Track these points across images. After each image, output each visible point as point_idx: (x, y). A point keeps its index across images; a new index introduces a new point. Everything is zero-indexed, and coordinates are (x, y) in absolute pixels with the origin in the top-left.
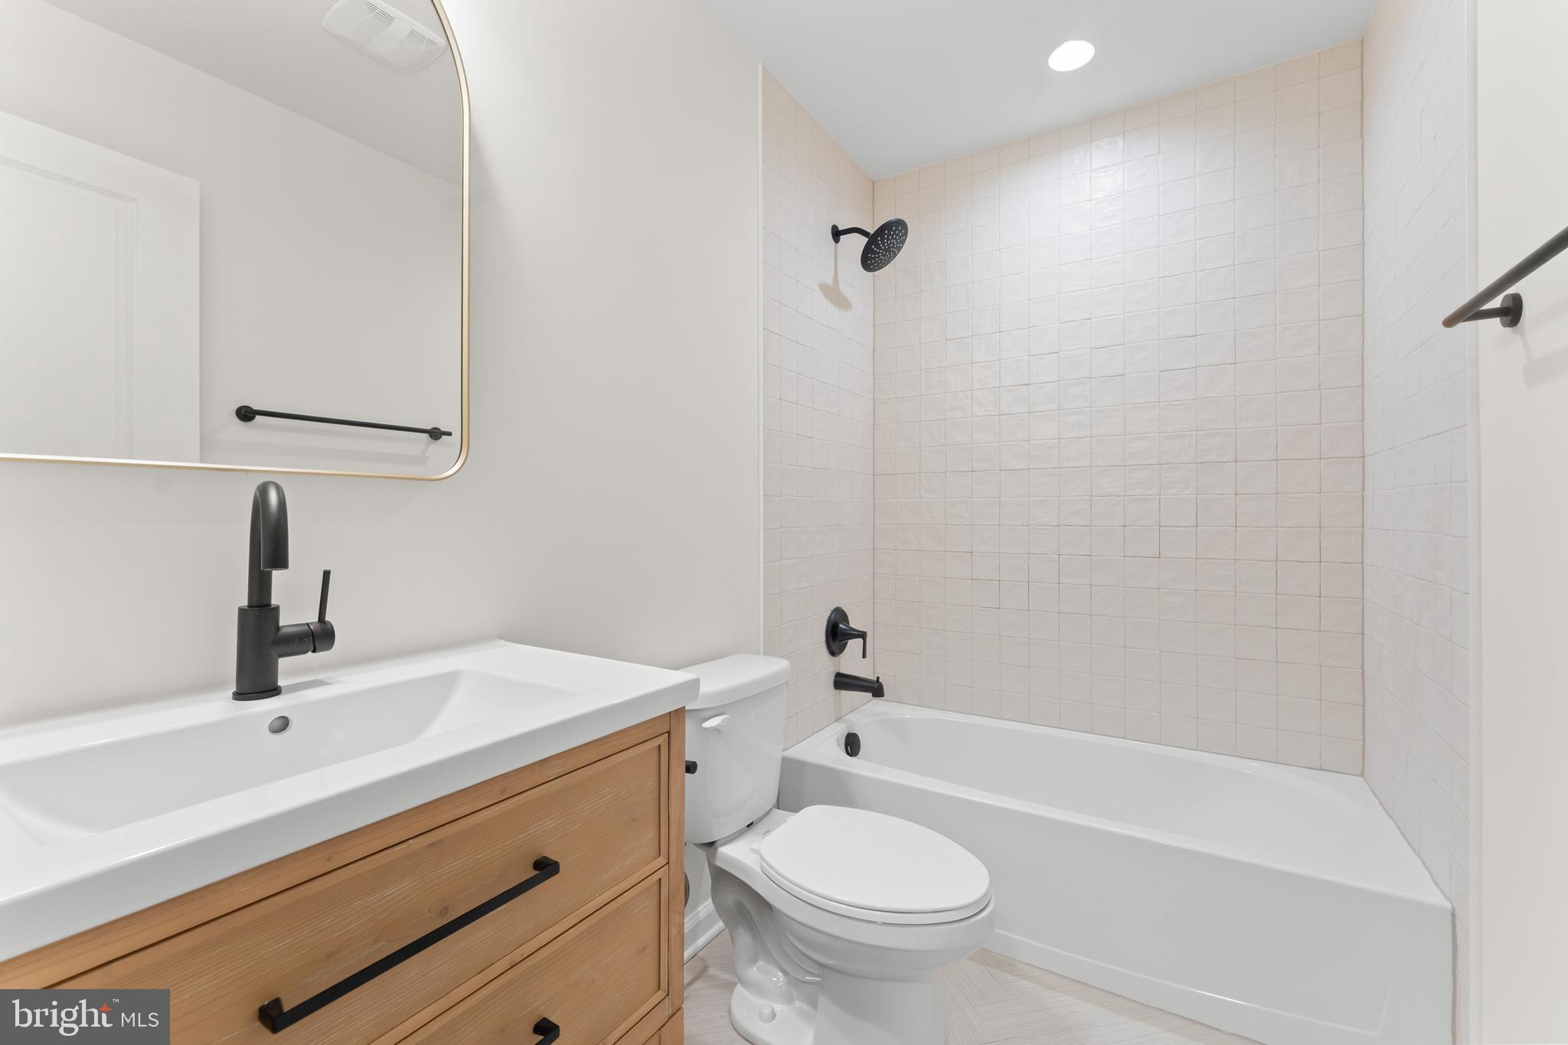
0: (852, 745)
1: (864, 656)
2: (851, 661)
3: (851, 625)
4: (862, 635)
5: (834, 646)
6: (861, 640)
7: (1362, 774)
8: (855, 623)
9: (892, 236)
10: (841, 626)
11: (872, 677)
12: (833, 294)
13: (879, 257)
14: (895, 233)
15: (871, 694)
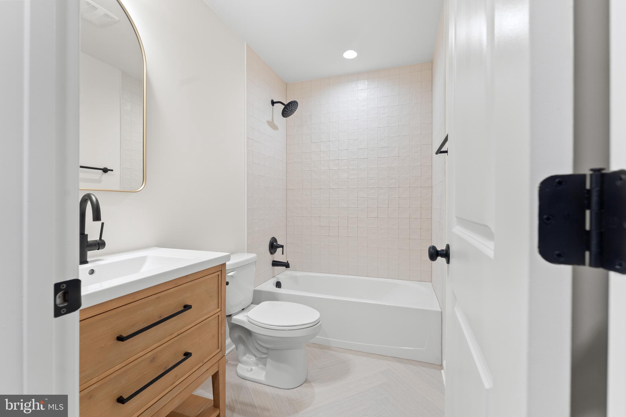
0: (278, 285)
1: (283, 254)
2: (278, 256)
3: (278, 243)
4: (282, 247)
5: (272, 251)
6: (281, 248)
7: (431, 282)
8: (280, 242)
9: (293, 106)
10: (274, 243)
11: (285, 261)
12: (272, 124)
13: (288, 113)
14: (293, 105)
15: (285, 267)
